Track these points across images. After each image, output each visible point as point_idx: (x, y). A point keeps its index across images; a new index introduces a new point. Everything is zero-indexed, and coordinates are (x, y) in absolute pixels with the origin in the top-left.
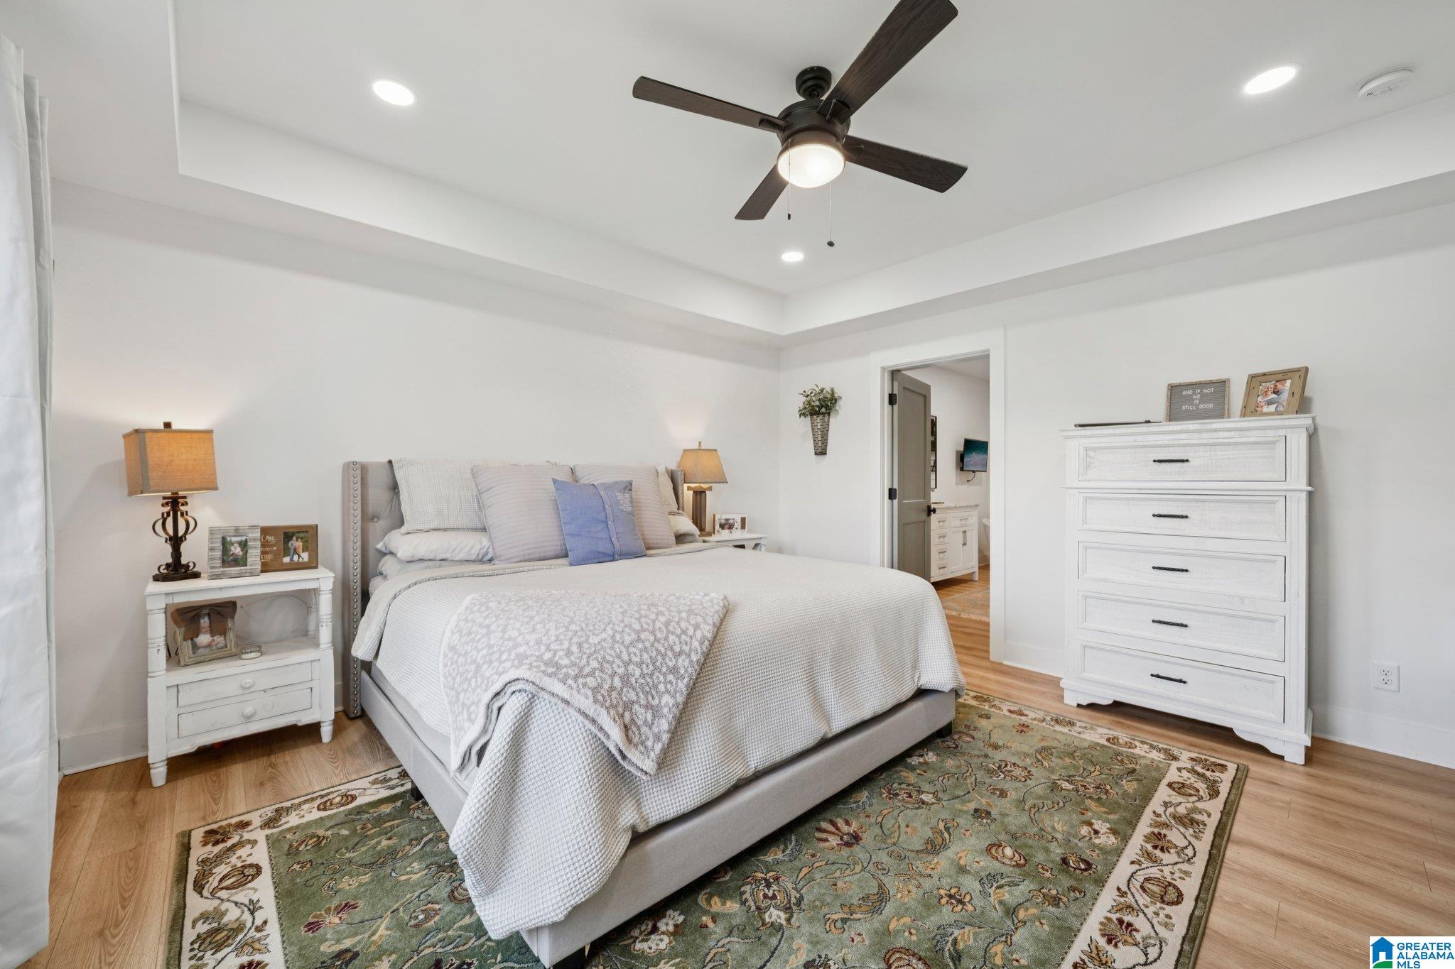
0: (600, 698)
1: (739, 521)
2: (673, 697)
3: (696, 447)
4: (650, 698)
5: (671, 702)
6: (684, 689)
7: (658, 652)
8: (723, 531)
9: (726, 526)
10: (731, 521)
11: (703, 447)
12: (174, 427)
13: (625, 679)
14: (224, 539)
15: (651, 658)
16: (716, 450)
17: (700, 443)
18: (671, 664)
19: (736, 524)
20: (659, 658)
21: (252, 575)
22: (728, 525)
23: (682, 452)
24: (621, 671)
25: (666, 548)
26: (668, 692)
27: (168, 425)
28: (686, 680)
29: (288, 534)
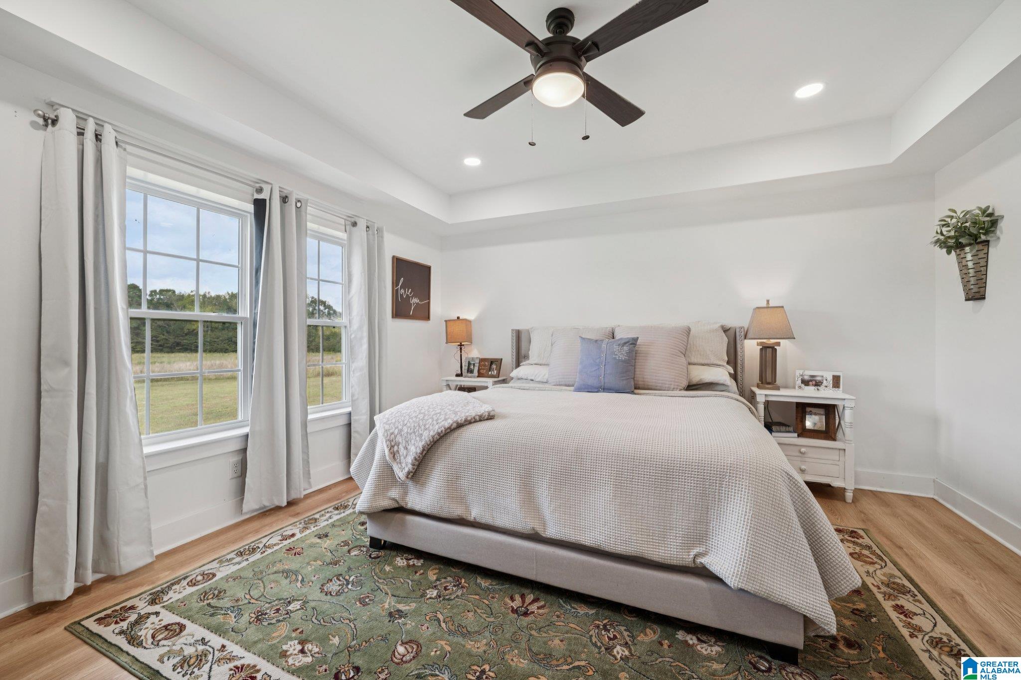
0: (386, 434)
1: (830, 378)
2: (416, 448)
3: (764, 304)
4: (407, 444)
5: (414, 450)
6: (421, 447)
7: (419, 425)
8: (806, 387)
9: (811, 383)
10: (818, 379)
11: (771, 305)
12: (461, 318)
13: (401, 431)
14: (469, 362)
15: (414, 426)
16: (783, 307)
17: (768, 301)
18: (420, 432)
19: (825, 382)
20: (417, 428)
21: (474, 377)
22: (814, 383)
23: (752, 311)
24: (400, 427)
25: (660, 390)
26: (414, 444)
27: (458, 318)
28: (423, 443)
29: (492, 362)
